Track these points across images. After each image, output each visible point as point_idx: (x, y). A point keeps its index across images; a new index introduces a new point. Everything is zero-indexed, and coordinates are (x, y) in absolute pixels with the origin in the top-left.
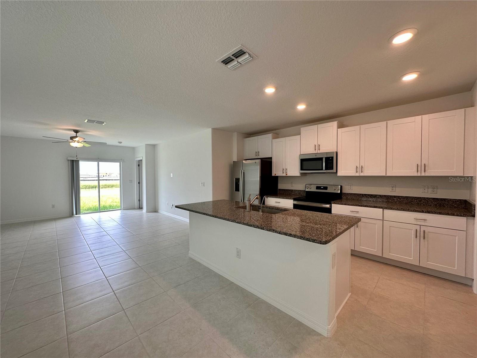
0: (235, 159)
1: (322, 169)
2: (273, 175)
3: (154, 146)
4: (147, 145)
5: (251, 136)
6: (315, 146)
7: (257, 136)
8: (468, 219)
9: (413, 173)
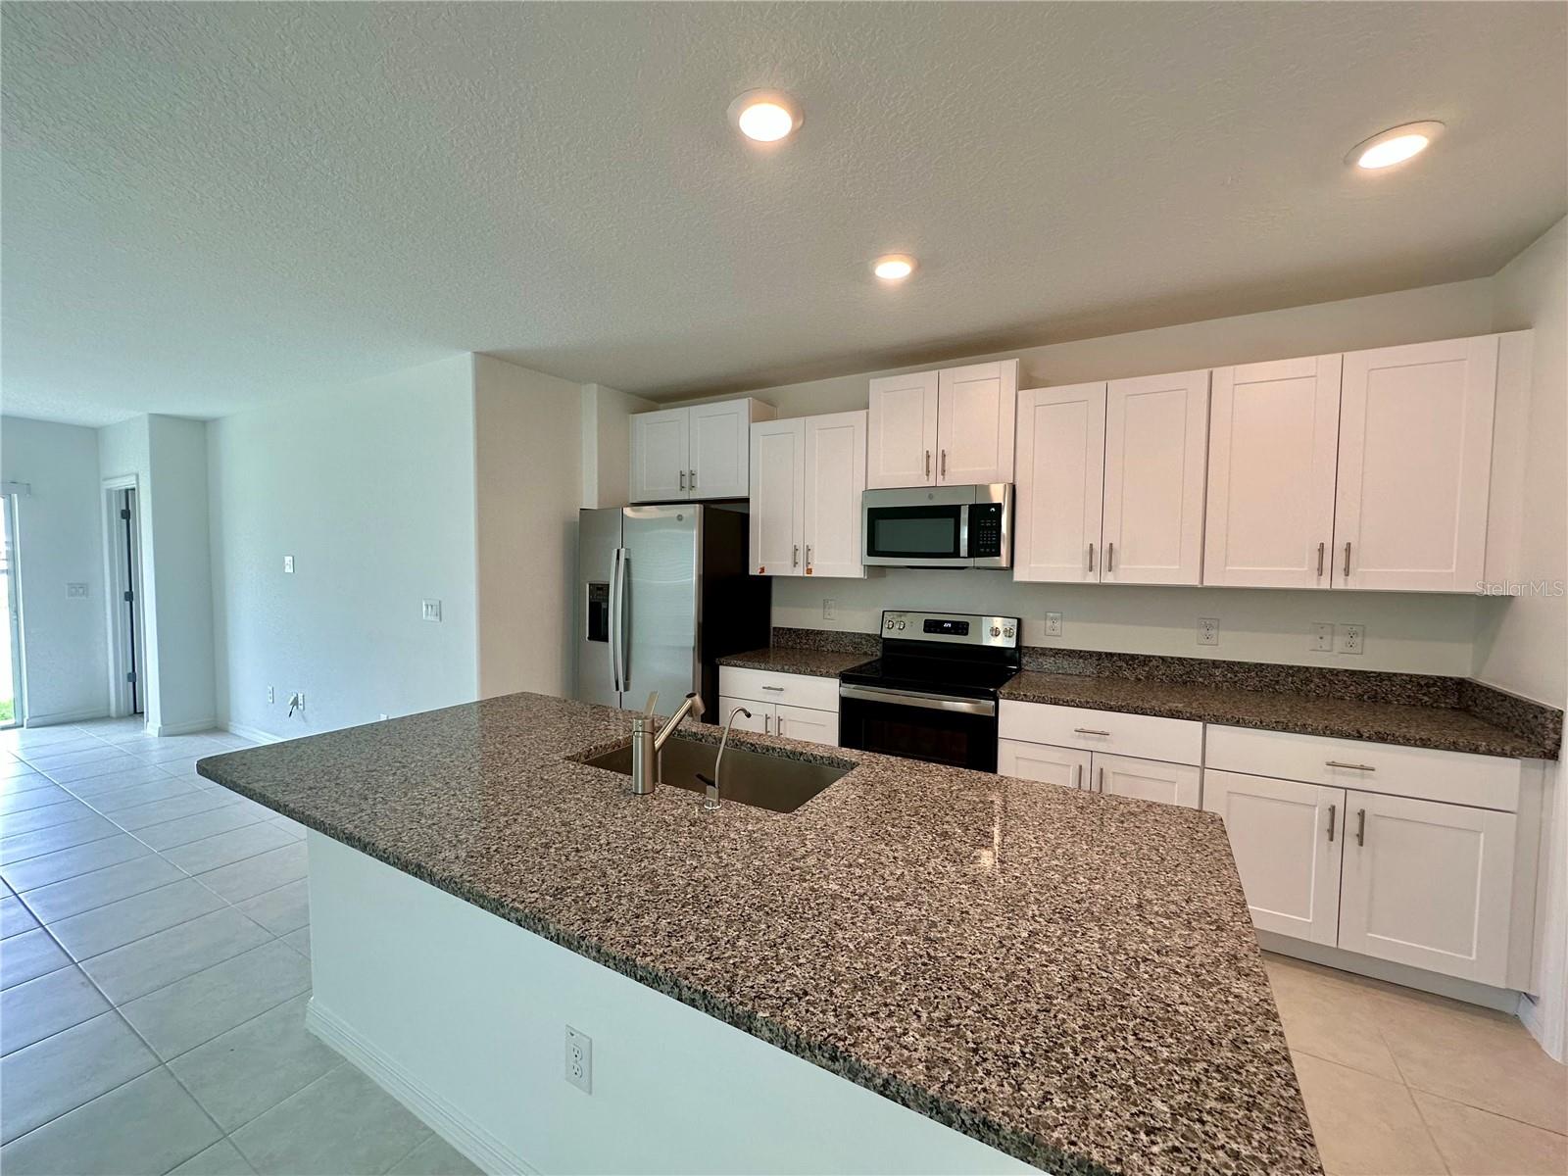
0: (591, 501)
1: (956, 554)
2: (754, 571)
3: (203, 428)
5: (662, 405)
6: (928, 457)
7: (687, 408)
8: (1522, 766)
9: (1300, 576)
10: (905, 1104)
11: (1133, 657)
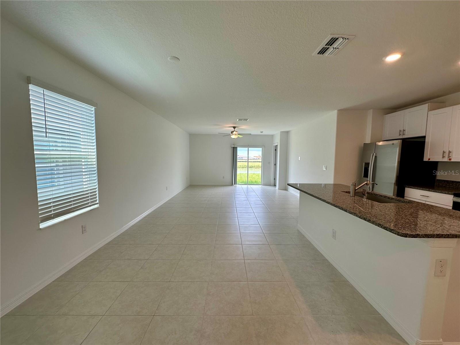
2: (426, 159)
3: (287, 132)
4: (282, 132)
5: (398, 110)
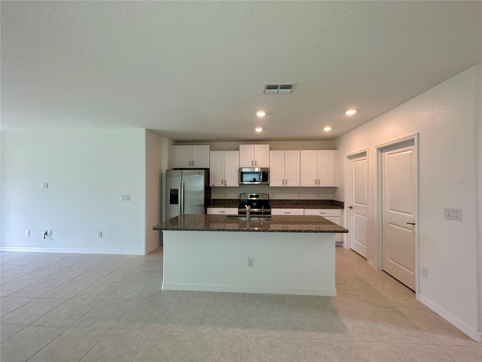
1: (259, 181)
2: (211, 185)
6: (252, 162)
7: (191, 146)
8: (341, 210)
9: (313, 185)
10: (318, 232)
11: (288, 200)
